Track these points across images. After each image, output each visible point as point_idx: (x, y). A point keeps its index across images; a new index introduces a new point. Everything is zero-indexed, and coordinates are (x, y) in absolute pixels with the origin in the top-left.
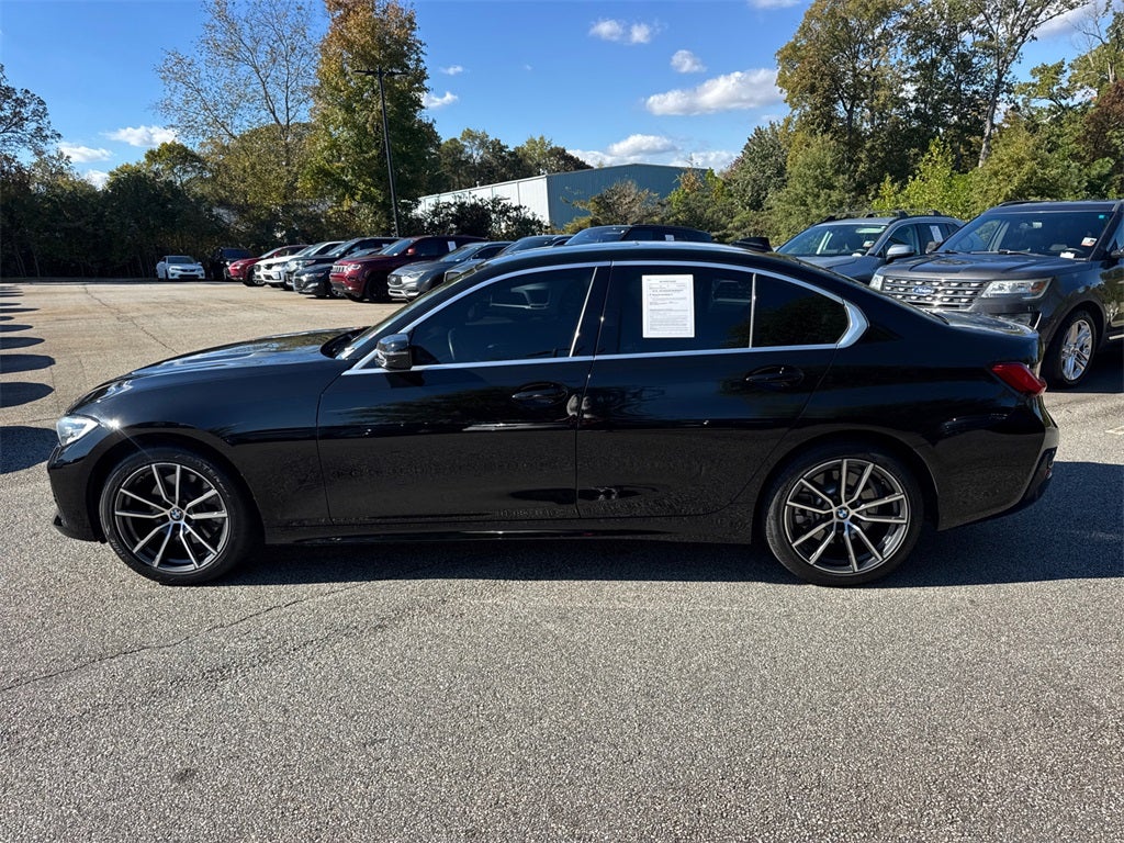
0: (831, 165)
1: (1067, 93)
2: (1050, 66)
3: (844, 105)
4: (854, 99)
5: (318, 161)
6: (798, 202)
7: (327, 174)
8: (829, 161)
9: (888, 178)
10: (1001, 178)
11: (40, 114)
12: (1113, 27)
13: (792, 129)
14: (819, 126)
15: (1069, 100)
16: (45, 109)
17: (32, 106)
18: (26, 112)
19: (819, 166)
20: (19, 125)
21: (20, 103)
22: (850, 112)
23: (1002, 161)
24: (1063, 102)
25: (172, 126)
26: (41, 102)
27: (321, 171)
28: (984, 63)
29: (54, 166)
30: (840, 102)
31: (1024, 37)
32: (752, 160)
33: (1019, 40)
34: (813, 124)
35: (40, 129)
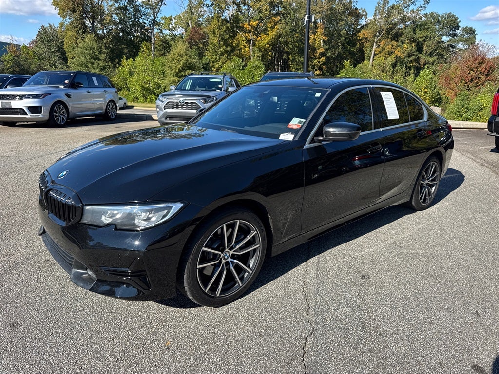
0: (97, 49)
1: (174, 28)
2: (167, 17)
3: (89, 21)
4: (93, 18)
6: (84, 66)
8: (96, 47)
9: (125, 58)
10: (176, 61)
12: (189, 5)
13: (64, 28)
14: (80, 29)
15: (176, 31)
19: (91, 49)
22: (92, 24)
23: (175, 54)
24: (174, 33)
28: (147, 11)
30: (87, 19)
31: (162, 3)
32: (43, 42)
33: (160, 4)
34: (77, 28)
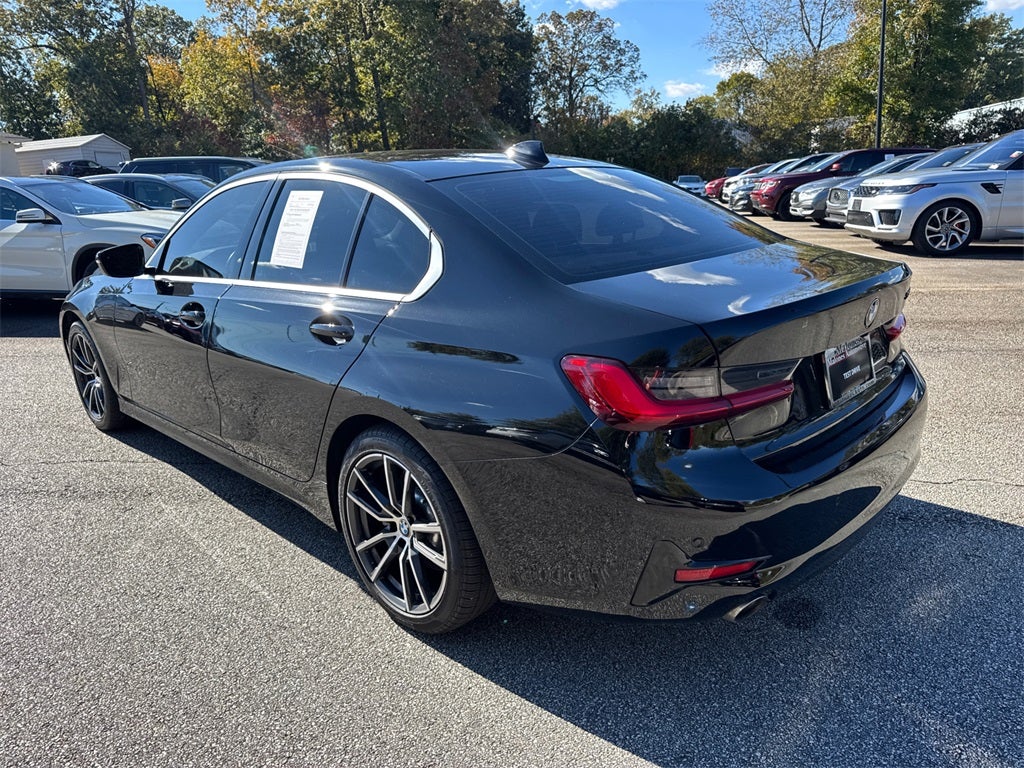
5: (849, 76)
7: (855, 89)
11: (634, 60)
16: (638, 55)
17: (630, 54)
18: (624, 59)
20: (618, 70)
21: (622, 52)
25: (715, 58)
26: (637, 50)
27: (849, 88)
29: (647, 101)
35: (633, 72)
